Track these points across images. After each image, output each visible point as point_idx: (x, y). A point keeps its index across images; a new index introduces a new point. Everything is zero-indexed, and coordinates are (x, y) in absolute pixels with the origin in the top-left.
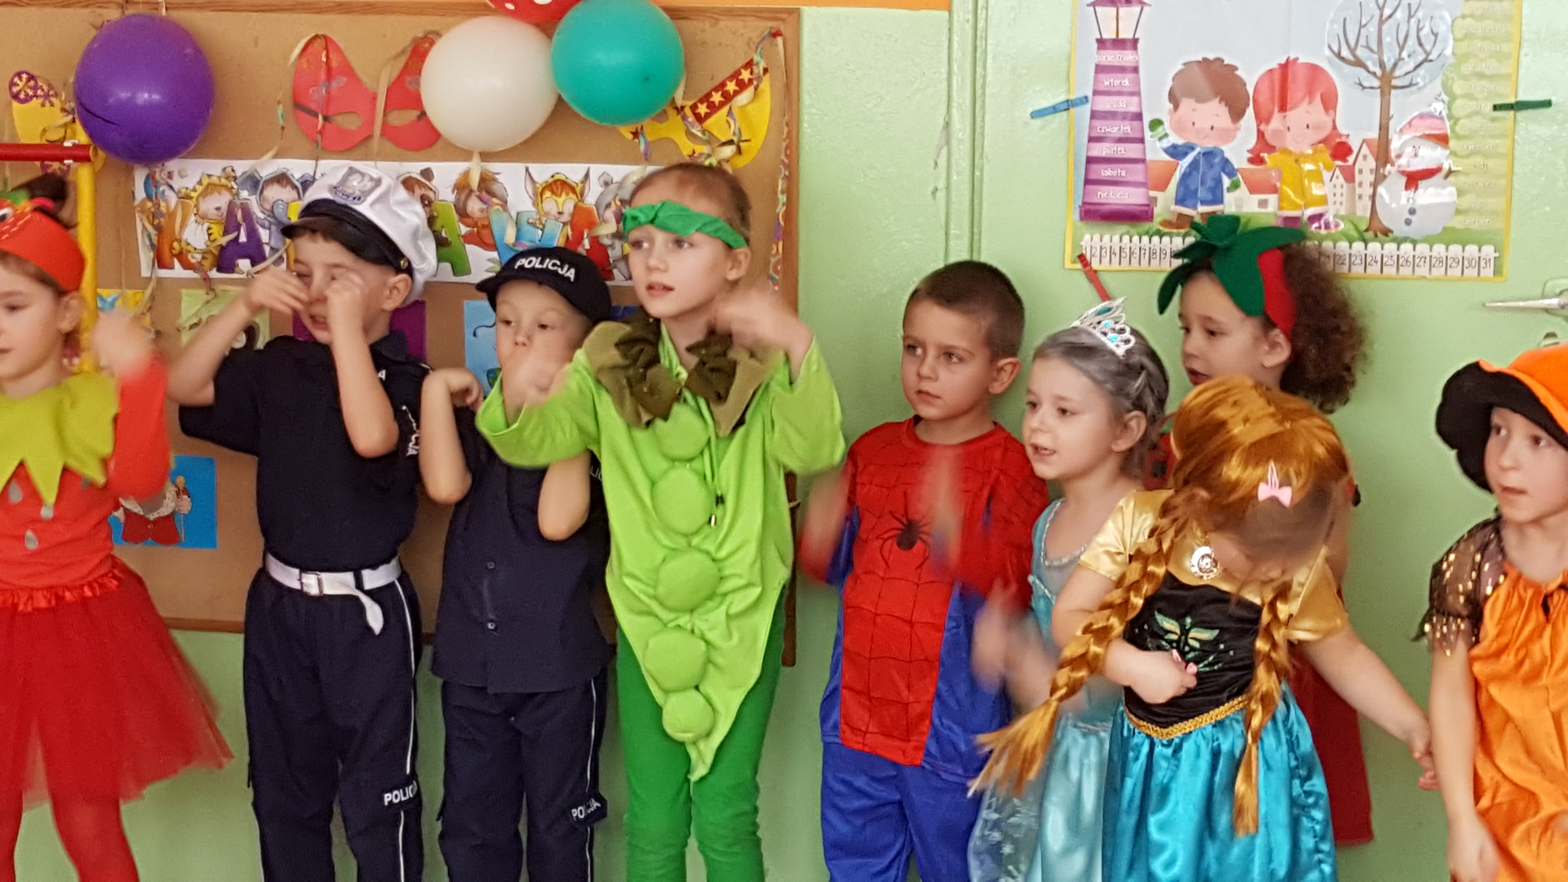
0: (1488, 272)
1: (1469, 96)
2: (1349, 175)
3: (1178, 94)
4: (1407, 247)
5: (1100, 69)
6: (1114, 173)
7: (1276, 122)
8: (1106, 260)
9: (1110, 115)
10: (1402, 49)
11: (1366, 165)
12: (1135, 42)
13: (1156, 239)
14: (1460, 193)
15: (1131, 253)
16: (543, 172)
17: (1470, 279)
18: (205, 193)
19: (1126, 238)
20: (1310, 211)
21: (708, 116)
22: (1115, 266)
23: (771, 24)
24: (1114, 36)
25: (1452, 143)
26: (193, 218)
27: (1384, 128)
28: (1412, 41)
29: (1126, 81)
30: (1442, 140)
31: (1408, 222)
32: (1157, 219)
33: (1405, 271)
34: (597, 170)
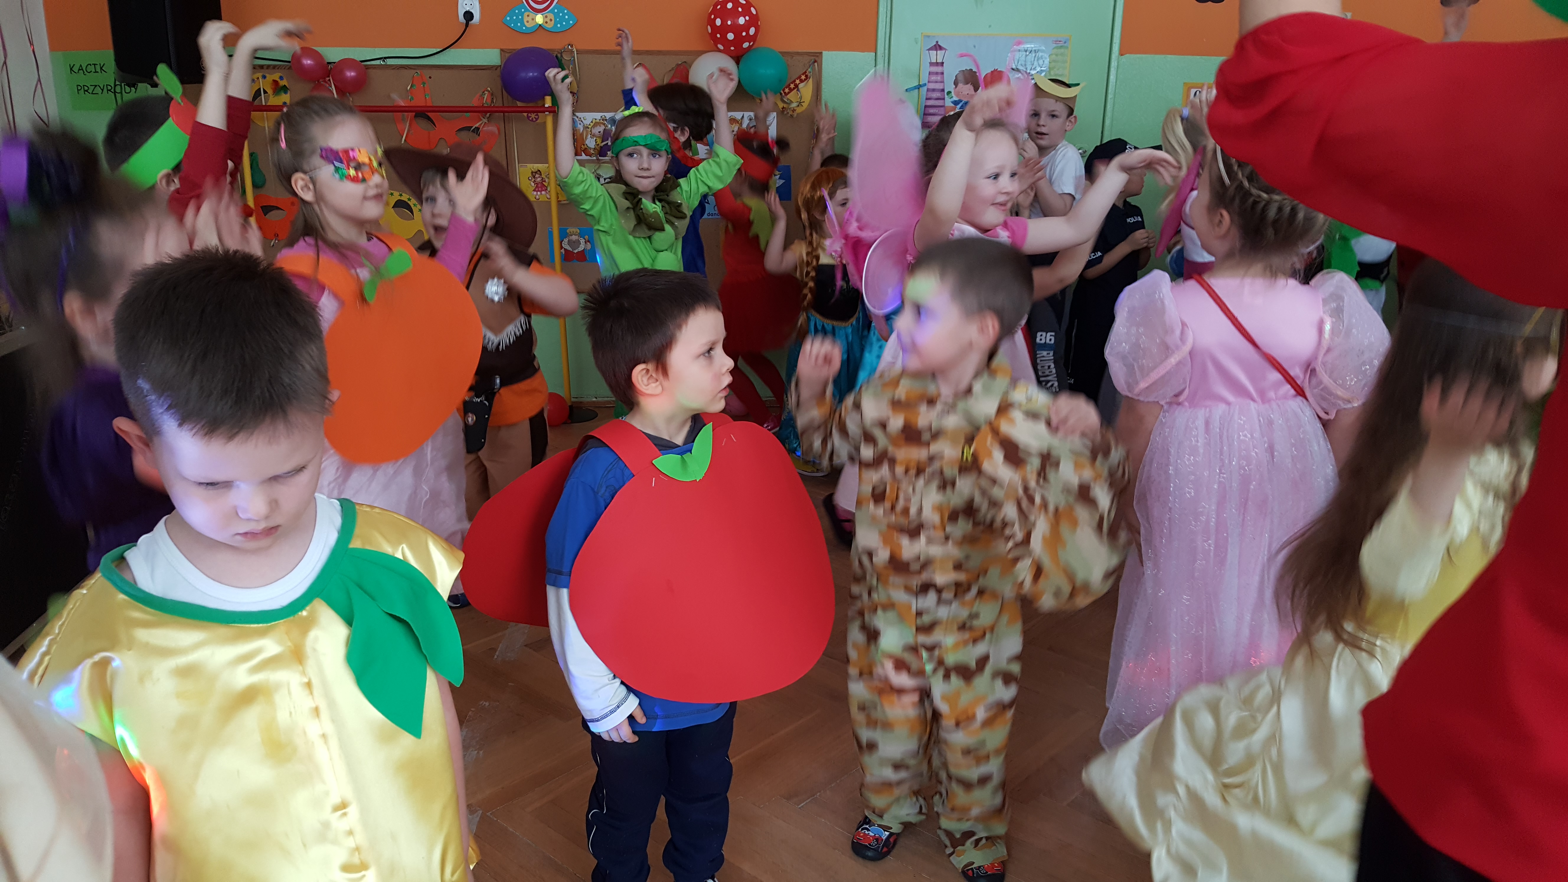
3: (957, 82)
5: (930, 73)
6: (934, 111)
9: (934, 90)
10: (1032, 65)
12: (943, 63)
18: (594, 127)
21: (789, 93)
23: (811, 58)
24: (935, 61)
26: (589, 136)
28: (1036, 63)
29: (939, 78)
34: (747, 114)
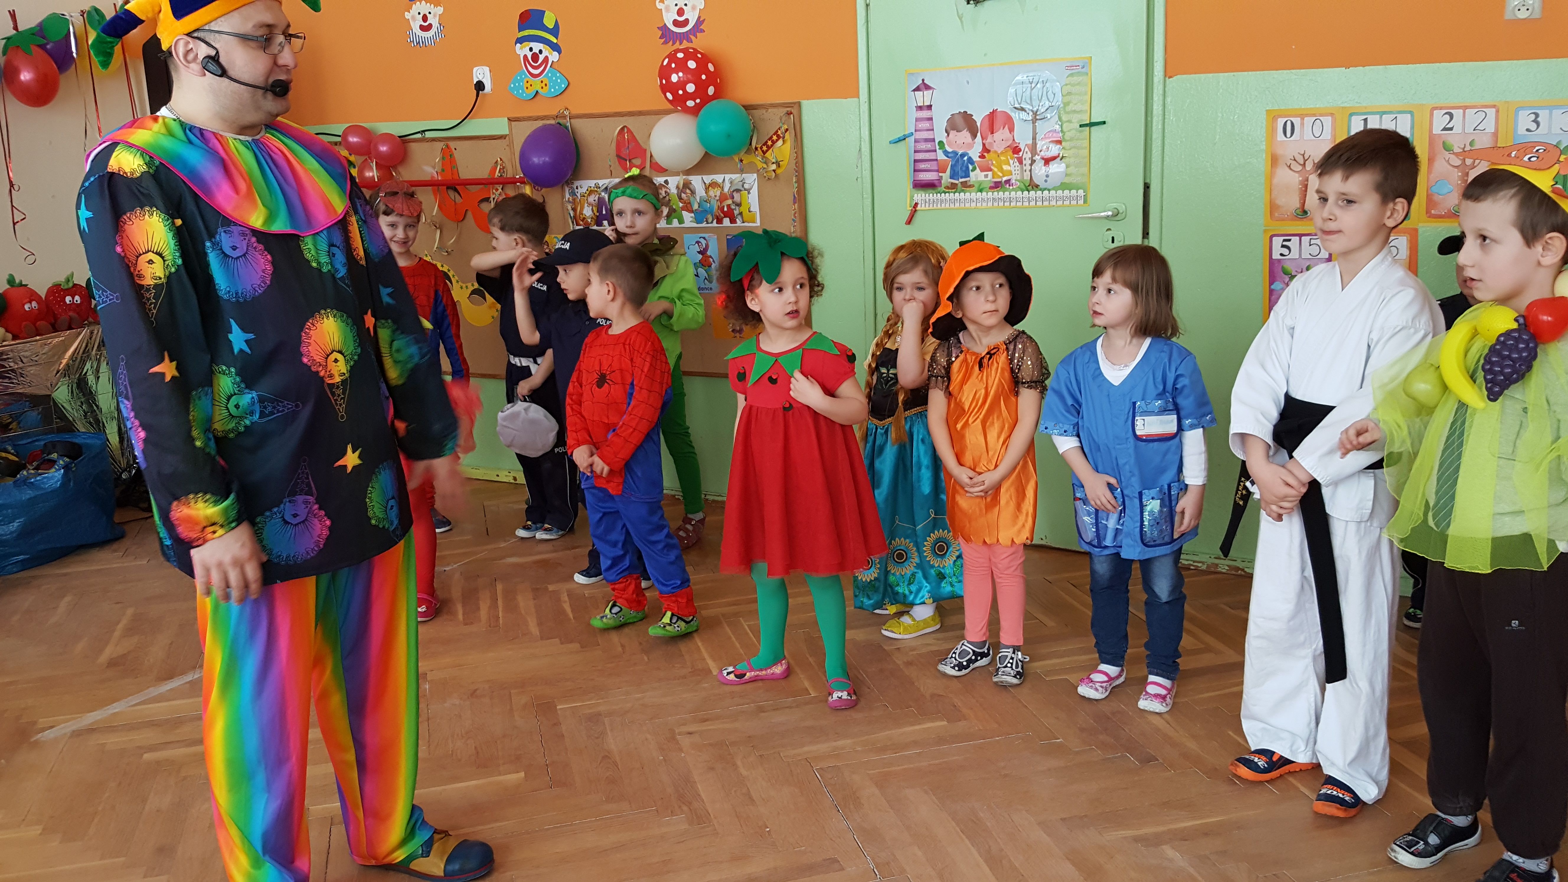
0: (1081, 202)
1: (1069, 121)
2: (1020, 161)
3: (948, 129)
4: (1046, 192)
5: (917, 120)
6: (925, 166)
7: (989, 140)
8: (923, 205)
9: (922, 140)
10: (1040, 101)
11: (1027, 156)
12: (931, 106)
13: (943, 194)
14: (1067, 167)
15: (934, 202)
16: (708, 179)
17: (1074, 206)
18: (589, 195)
19: (931, 195)
20: (1005, 179)
21: (767, 151)
22: (927, 207)
23: (789, 109)
24: (922, 105)
25: (1063, 143)
26: (586, 205)
27: (1034, 139)
28: (1044, 98)
29: (926, 125)
30: (1059, 142)
31: (1046, 181)
32: (943, 186)
33: (1046, 203)
34: (728, 177)
